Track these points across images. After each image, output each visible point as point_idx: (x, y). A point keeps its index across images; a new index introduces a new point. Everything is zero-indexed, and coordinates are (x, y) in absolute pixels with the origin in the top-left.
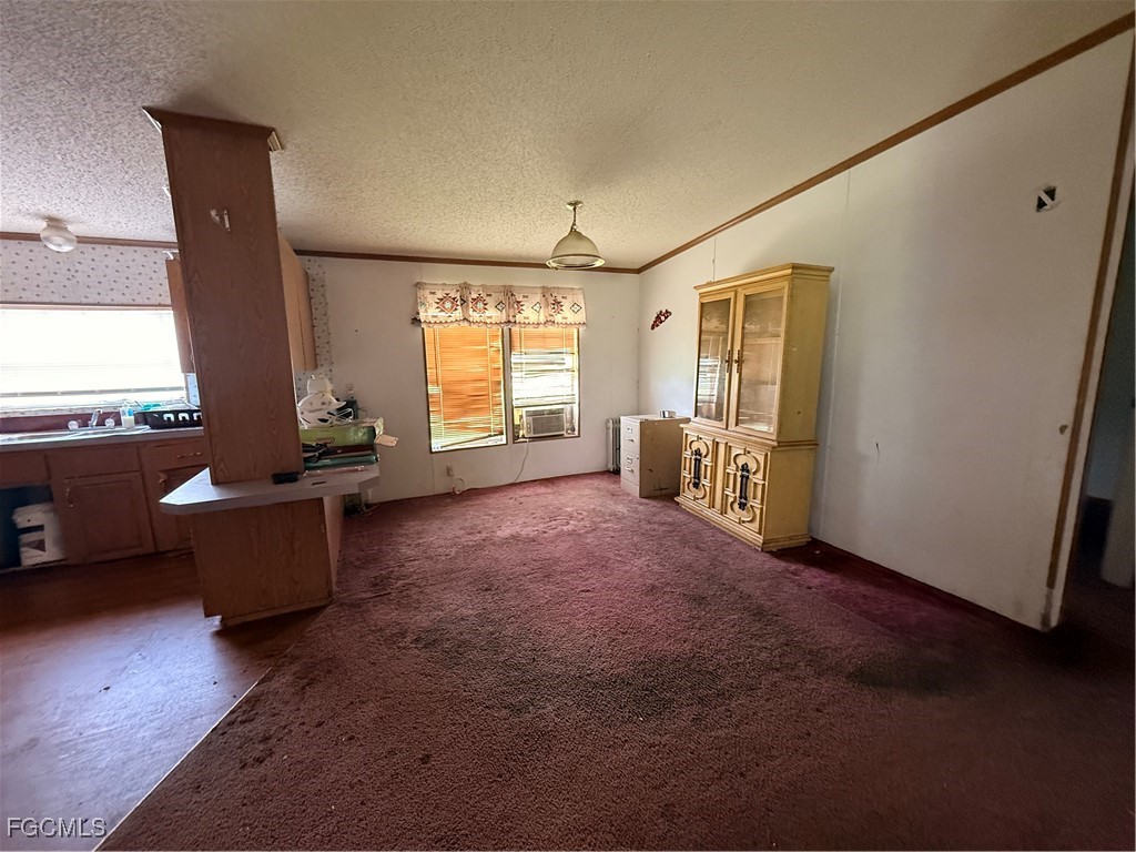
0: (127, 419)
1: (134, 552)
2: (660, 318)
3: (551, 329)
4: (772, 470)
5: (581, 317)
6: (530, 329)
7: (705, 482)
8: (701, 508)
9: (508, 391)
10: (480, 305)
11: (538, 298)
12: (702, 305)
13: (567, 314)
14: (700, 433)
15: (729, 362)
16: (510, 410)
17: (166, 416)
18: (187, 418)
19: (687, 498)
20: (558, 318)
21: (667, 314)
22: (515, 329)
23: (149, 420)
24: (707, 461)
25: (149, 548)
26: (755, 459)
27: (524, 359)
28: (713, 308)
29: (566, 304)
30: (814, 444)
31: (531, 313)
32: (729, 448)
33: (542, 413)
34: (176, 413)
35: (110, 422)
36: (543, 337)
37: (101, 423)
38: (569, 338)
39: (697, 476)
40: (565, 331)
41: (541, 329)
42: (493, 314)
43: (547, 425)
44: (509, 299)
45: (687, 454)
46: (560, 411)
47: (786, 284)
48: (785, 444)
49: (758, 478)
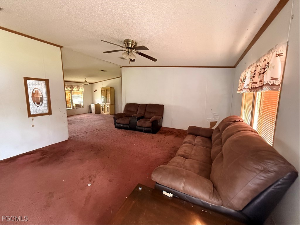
2: (95, 91)
3: (78, 92)
4: (110, 107)
5: (83, 90)
6: (75, 92)
7: (104, 110)
8: (104, 113)
9: (72, 101)
10: (67, 88)
11: (76, 87)
12: (102, 90)
13: (81, 89)
14: (102, 105)
15: (105, 96)
16: (72, 104)
19: (102, 112)
20: (79, 90)
21: (97, 90)
22: (72, 91)
24: (104, 108)
26: (109, 106)
27: (74, 96)
28: (103, 90)
29: (81, 88)
30: (114, 104)
31: (75, 89)
32: (106, 106)
33: (77, 104)
36: (77, 93)
38: (81, 93)
39: (103, 110)
40: (80, 92)
41: (77, 92)
42: (69, 89)
43: (78, 106)
44: (72, 87)
45: (101, 107)
46: (80, 104)
47: (110, 89)
48: (111, 104)
49: (109, 108)
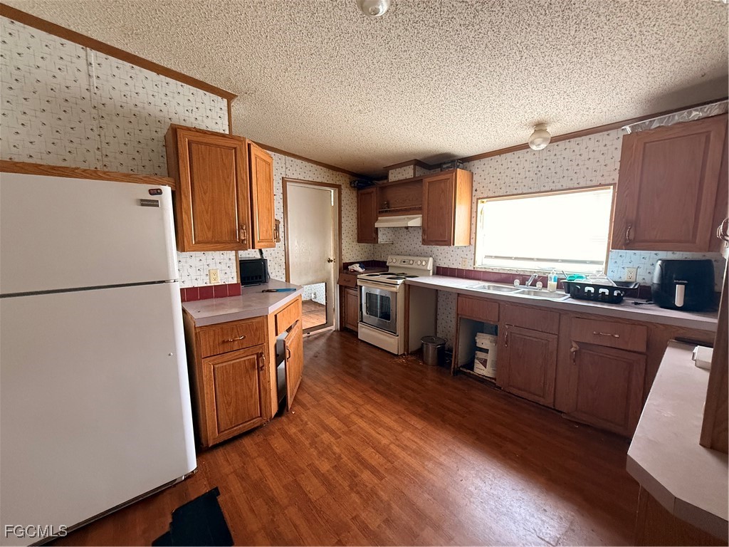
0: (552, 284)
1: (536, 398)
17: (587, 289)
18: (607, 293)
23: (572, 288)
25: (548, 401)
34: (597, 287)
35: (539, 284)
37: (534, 284)
